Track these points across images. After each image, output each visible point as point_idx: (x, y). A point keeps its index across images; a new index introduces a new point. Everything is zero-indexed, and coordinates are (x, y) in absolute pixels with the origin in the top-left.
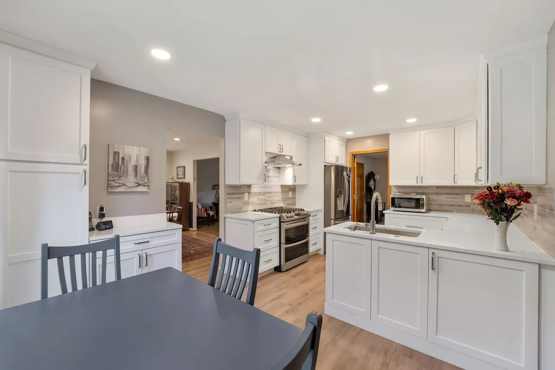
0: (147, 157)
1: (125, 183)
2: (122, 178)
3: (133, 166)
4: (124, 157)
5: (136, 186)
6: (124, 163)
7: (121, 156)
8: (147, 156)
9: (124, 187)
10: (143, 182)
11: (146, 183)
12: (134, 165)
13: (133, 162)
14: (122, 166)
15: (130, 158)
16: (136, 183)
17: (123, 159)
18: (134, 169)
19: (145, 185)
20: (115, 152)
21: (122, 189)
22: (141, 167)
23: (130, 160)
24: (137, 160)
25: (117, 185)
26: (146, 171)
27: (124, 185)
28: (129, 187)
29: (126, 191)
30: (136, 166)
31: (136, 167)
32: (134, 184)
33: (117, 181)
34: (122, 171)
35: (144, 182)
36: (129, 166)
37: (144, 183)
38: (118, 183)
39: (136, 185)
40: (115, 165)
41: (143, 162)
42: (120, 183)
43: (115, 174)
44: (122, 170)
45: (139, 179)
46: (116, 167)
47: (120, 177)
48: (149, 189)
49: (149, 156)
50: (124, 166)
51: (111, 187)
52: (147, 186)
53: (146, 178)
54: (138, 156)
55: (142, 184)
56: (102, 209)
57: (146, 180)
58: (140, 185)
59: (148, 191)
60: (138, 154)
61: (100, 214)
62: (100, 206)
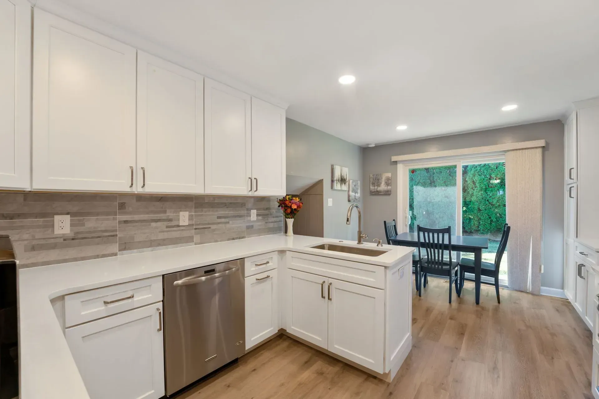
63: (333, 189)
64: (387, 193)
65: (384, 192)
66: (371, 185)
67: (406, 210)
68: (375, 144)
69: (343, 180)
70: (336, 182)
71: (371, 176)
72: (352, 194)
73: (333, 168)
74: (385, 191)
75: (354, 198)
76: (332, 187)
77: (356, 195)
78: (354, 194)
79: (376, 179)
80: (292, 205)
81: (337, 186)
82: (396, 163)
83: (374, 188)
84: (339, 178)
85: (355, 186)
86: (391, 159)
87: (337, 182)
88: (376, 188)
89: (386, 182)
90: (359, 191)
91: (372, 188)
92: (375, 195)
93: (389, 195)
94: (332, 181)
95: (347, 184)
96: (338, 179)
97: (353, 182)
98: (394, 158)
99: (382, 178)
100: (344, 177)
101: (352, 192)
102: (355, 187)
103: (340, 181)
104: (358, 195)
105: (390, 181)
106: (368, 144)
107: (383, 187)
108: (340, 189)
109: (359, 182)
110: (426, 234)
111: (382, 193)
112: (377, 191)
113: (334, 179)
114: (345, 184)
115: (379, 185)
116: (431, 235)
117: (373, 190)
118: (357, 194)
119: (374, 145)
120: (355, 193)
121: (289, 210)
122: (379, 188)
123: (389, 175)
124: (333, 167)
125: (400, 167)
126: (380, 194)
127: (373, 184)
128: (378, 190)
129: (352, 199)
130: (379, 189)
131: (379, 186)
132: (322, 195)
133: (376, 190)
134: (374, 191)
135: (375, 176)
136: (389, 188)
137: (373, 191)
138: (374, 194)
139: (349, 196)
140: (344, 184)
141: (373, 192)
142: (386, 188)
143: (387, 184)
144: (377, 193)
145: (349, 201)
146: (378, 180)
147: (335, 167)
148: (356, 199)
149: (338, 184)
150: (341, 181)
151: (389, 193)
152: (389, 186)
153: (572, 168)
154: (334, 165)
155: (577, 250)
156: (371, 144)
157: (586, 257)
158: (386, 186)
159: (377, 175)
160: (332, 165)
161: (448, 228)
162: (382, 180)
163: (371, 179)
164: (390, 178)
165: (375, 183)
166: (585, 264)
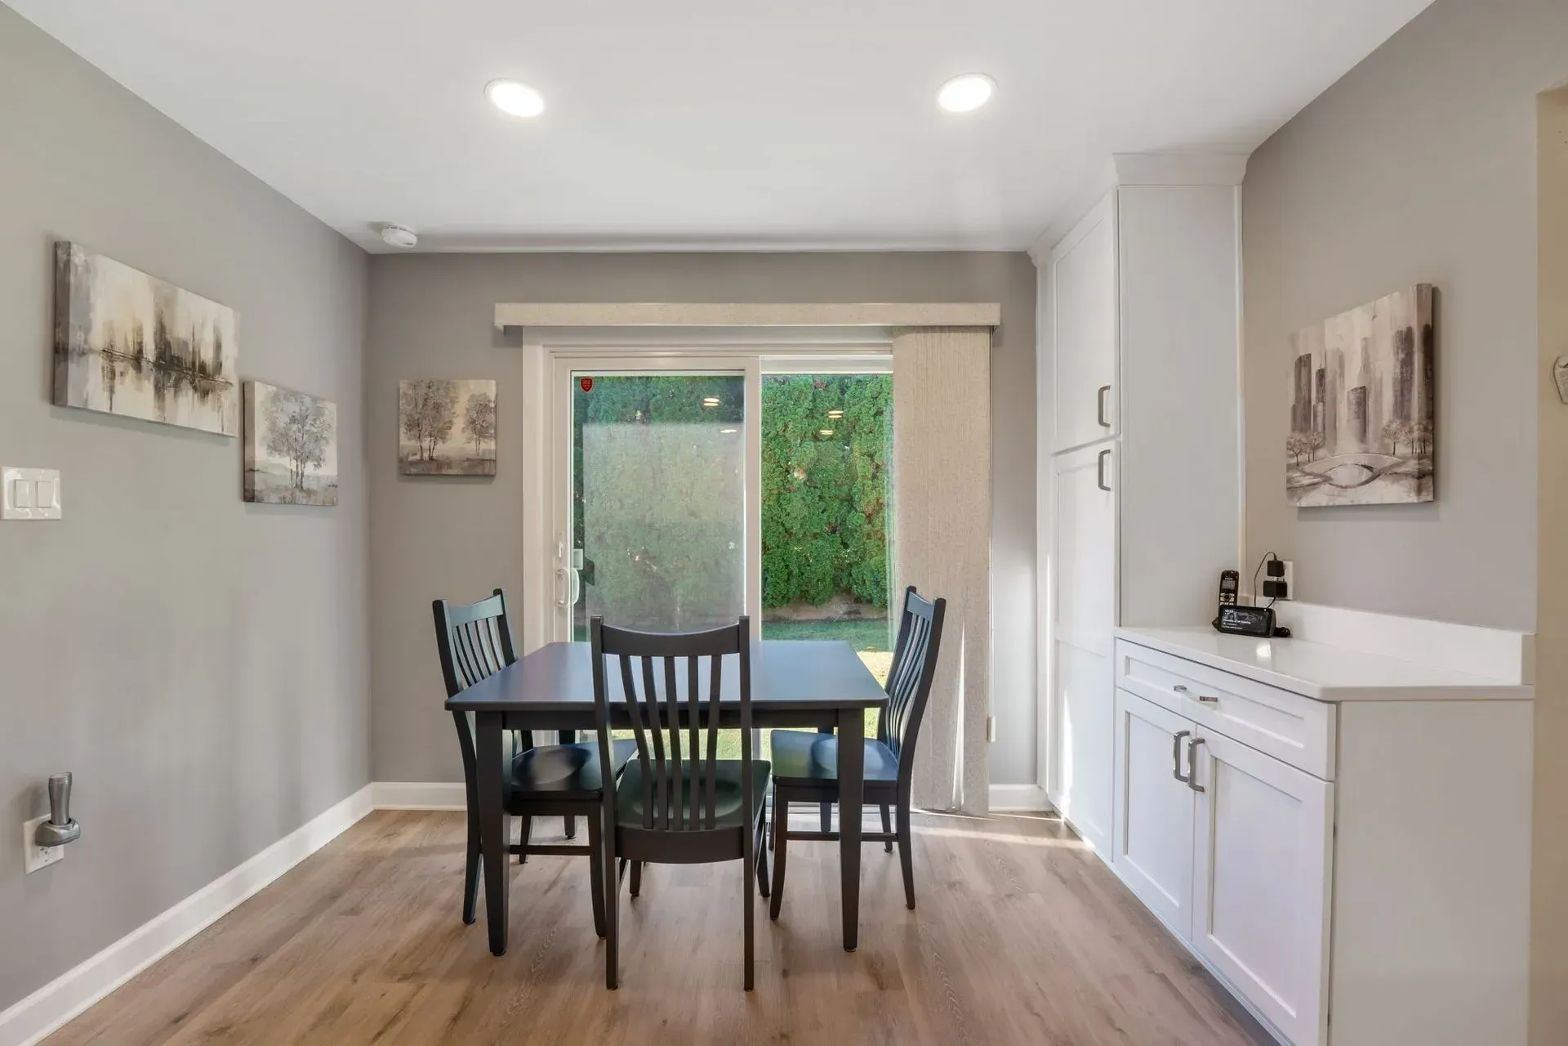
0: (1401, 332)
1: (1329, 473)
2: (1320, 453)
3: (1353, 396)
4: (1323, 367)
5: (1364, 479)
6: (1324, 391)
7: (1315, 367)
8: (1404, 328)
9: (1326, 487)
10: (1389, 461)
11: (1398, 465)
12: (1356, 389)
13: (1353, 379)
14: (1320, 407)
15: (1342, 365)
16: (1365, 466)
17: (1321, 374)
18: (1354, 408)
19: (1400, 470)
20: (1300, 358)
21: (1319, 497)
22: (1379, 395)
23: (1342, 375)
24: (1366, 366)
25: (1307, 481)
26: (1402, 402)
27: (1327, 480)
28: (1341, 487)
29: (1331, 504)
30: (1363, 388)
31: (1362, 396)
32: (1356, 470)
33: (1307, 468)
34: (1320, 428)
35: (1395, 459)
36: (1339, 396)
37: (1392, 466)
38: (1310, 474)
39: (1366, 474)
40: (1300, 408)
41: (1387, 366)
42: (1316, 476)
43: (1299, 441)
44: (1320, 420)
45: (1374, 447)
46: (1303, 416)
47: (1315, 448)
48: (1419, 491)
49: (1410, 330)
50: (1324, 405)
51: (1293, 490)
52: (1406, 475)
53: (1402, 437)
54: (1367, 345)
55: (1386, 468)
56: (1276, 567)
57: (1402, 449)
58: (1379, 475)
59: (1413, 499)
60: (1368, 334)
61: (1267, 584)
62: (1272, 559)
63: (64, 405)
64: (479, 470)
65: (466, 464)
66: (403, 430)
67: (561, 545)
69: (180, 370)
70: (97, 360)
71: (403, 386)
72: (273, 464)
73: (68, 263)
74: (468, 460)
75: (288, 482)
76: (57, 391)
77: (309, 469)
78: (287, 462)
79: (425, 405)
81: (121, 394)
82: (513, 335)
83: (414, 443)
84: (139, 343)
85: (293, 420)
86: (493, 316)
87: (119, 365)
88: (426, 443)
89: (473, 422)
90: (331, 452)
91: (407, 442)
92: (421, 476)
93: (490, 477)
94: (60, 352)
95: (227, 396)
96: (124, 350)
97: (275, 399)
98: (507, 314)
99: (453, 402)
100: (195, 351)
101: (274, 448)
102: (295, 427)
103: (146, 365)
104: (325, 470)
105: (491, 418)
106: (378, 227)
107: (458, 443)
108: (146, 416)
109: (330, 409)
110: (636, 662)
111: (451, 472)
112: (431, 458)
113: (75, 341)
114: (202, 391)
115: (440, 434)
116: (658, 663)
117: (415, 454)
118: (318, 466)
119: (408, 238)
120: (302, 458)
122: (440, 445)
123: (490, 389)
124: (62, 257)
125: (536, 360)
126: (445, 471)
127: (414, 425)
128: (435, 455)
129: (277, 489)
130: (442, 449)
131: (443, 438)
133: (426, 455)
134: (418, 457)
135: (423, 390)
136: (489, 445)
137: (411, 458)
138: (416, 475)
139: (247, 471)
140: (188, 393)
141: (412, 463)
142: (473, 444)
143: (478, 429)
144: (433, 470)
145: (249, 496)
146: (437, 407)
147: (88, 268)
148: (309, 492)
149: (127, 380)
150: (157, 366)
151: (486, 471)
152: (486, 440)
153: (1108, 384)
154: (69, 244)
155: (1128, 671)
156: (396, 224)
157: (1209, 709)
158: (475, 436)
159: (429, 387)
160: (56, 245)
161: (738, 626)
162: (452, 411)
163: (402, 401)
164: (490, 401)
165: (424, 422)
166: (1202, 733)
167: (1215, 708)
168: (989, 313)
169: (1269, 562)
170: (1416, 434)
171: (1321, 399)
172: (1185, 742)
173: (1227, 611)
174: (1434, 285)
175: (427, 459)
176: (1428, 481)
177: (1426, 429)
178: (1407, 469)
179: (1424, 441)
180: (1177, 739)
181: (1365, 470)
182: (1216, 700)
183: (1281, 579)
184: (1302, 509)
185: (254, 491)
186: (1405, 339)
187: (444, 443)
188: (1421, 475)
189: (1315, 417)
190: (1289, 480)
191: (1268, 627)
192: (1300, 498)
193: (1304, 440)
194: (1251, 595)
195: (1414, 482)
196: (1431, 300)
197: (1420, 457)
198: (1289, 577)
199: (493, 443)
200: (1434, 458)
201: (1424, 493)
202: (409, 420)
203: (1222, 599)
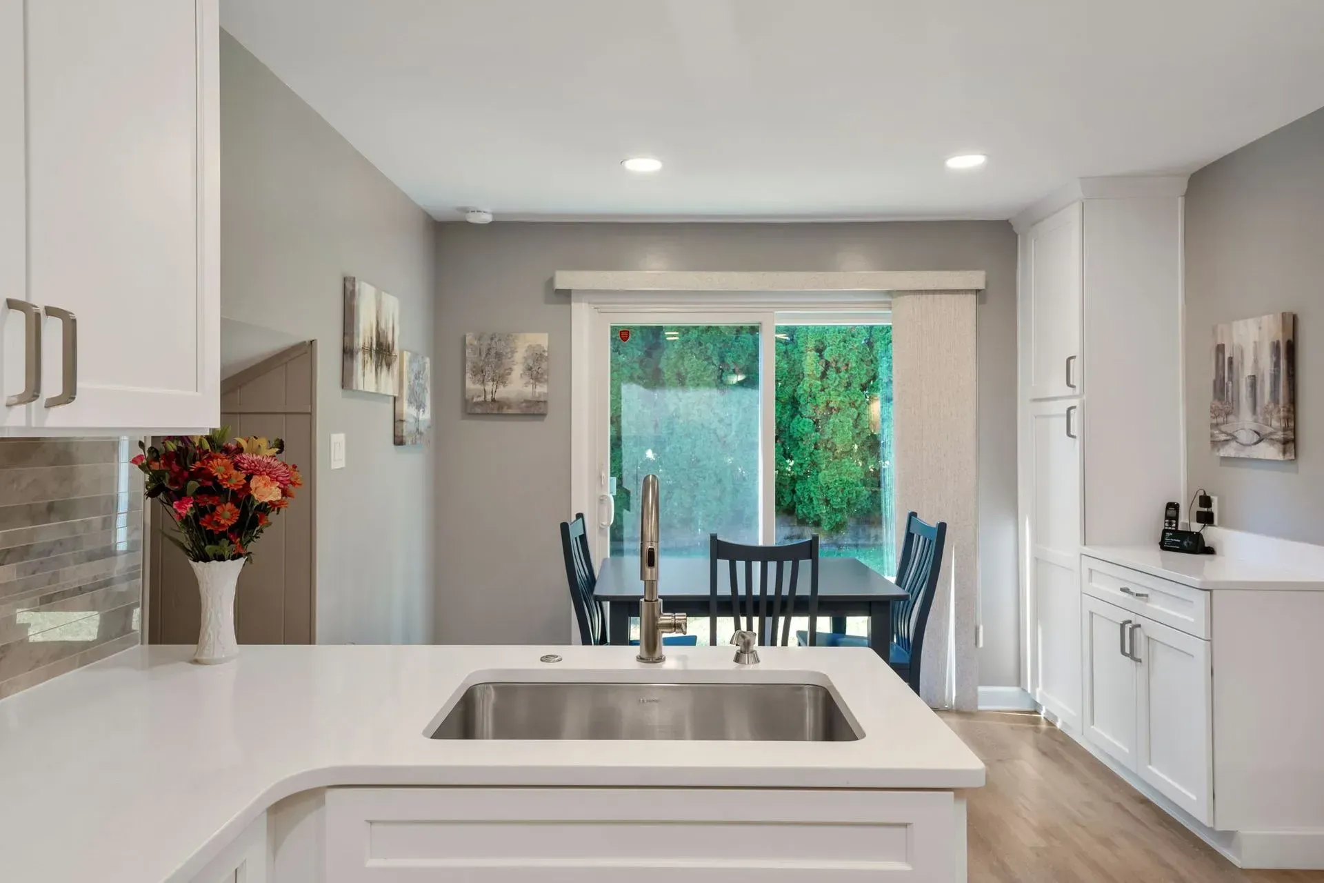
0: (1274, 343)
1: (1236, 434)
2: (1231, 418)
3: (1249, 381)
4: (1232, 356)
5: (1255, 441)
6: (1232, 373)
7: (1227, 356)
8: (1275, 341)
9: (1233, 444)
10: (1268, 430)
11: (1273, 433)
12: (1250, 376)
13: (1249, 369)
14: (1230, 385)
15: (1242, 357)
16: (1255, 432)
17: (1231, 359)
18: (1249, 389)
19: (1274, 437)
20: (1218, 346)
21: (1230, 451)
22: (1263, 381)
23: (1242, 364)
24: (1256, 361)
25: (1223, 437)
26: (1275, 391)
27: (1234, 438)
28: (1243, 445)
29: (1237, 456)
30: (1254, 376)
31: (1254, 382)
32: (1251, 434)
33: (1223, 428)
34: (1230, 401)
35: (1271, 430)
36: (1241, 379)
37: (1271, 433)
38: (1224, 433)
39: (1256, 438)
40: (1218, 383)
41: (1267, 364)
42: (1228, 434)
43: (1218, 407)
44: (1230, 393)
45: (1261, 418)
46: (1220, 388)
47: (1227, 414)
48: (1284, 452)
49: (1278, 342)
50: (1232, 383)
51: (1215, 444)
52: (1278, 441)
53: (1275, 416)
54: (1257, 346)
55: (1266, 435)
56: (1206, 501)
57: (1275, 423)
58: (1263, 439)
59: (1280, 457)
60: (1257, 339)
61: (1198, 513)
62: (1202, 494)
63: (351, 389)
64: (534, 410)
65: (524, 405)
66: (468, 375)
67: (603, 475)
68: (494, 214)
69: (382, 352)
70: (360, 355)
71: (469, 339)
72: (408, 411)
73: (353, 292)
74: (526, 401)
75: (412, 428)
76: (346, 380)
77: (421, 415)
78: (412, 411)
79: (488, 354)
80: (253, 484)
81: (366, 376)
82: (565, 296)
83: (479, 387)
84: (372, 338)
85: (416, 377)
86: (551, 281)
87: (366, 356)
88: (489, 386)
89: (530, 369)
90: (428, 402)
91: (472, 386)
92: (486, 415)
93: (542, 415)
94: (348, 352)
95: (396, 366)
96: (367, 345)
97: (410, 361)
98: (564, 280)
99: (513, 352)
100: (387, 338)
101: (409, 402)
102: (416, 382)
103: (373, 353)
104: (426, 415)
105: (544, 364)
106: (465, 210)
107: (517, 387)
108: (373, 390)
110: (741, 565)
111: (510, 411)
112: (493, 400)
113: (355, 345)
114: (389, 365)
115: (501, 379)
116: (757, 566)
117: (479, 396)
118: (423, 411)
119: (488, 218)
120: (418, 408)
121: (227, 514)
122: (501, 388)
123: (542, 340)
124: (349, 287)
125: (582, 316)
126: (505, 411)
127: (479, 372)
128: (497, 396)
129: (408, 434)
130: (502, 392)
131: (504, 383)
132: (310, 415)
133: (489, 397)
134: (482, 399)
135: (486, 342)
136: (542, 389)
137: (475, 399)
138: (482, 414)
139: (398, 421)
140: (385, 368)
141: (477, 404)
142: (529, 388)
143: (535, 374)
144: (496, 409)
145: (399, 441)
146: (499, 355)
147: (359, 290)
148: (421, 434)
149: (368, 366)
150: (378, 352)
151: (541, 411)
152: (541, 384)
153: (1073, 355)
154: (354, 278)
155: (1090, 580)
156: (480, 209)
157: (1141, 602)
158: (532, 381)
159: (492, 339)
160: (345, 279)
161: (811, 541)
162: (512, 359)
163: (468, 351)
164: (544, 351)
165: (487, 368)
166: (1140, 620)
167: (1147, 601)
168: (976, 279)
169: (1201, 497)
170: (1282, 414)
171: (1231, 379)
172: (1128, 626)
173: (1167, 533)
174: (1294, 313)
175: (490, 400)
176: (1291, 446)
177: (1289, 411)
178: (1277, 437)
179: (1287, 419)
180: (1122, 626)
181: (1256, 435)
182: (1147, 596)
183: (1210, 510)
184: (1224, 458)
185: (402, 436)
186: (1276, 347)
187: (504, 386)
188: (1285, 442)
189: (1227, 391)
190: (1212, 435)
191: (1196, 546)
192: (1219, 450)
193: (1220, 406)
194: (1187, 521)
195: (1281, 446)
196: (1292, 323)
197: (1285, 430)
198: (1215, 508)
199: (546, 386)
200: (1295, 431)
201: (1288, 454)
202: (474, 367)
203: (1167, 525)
